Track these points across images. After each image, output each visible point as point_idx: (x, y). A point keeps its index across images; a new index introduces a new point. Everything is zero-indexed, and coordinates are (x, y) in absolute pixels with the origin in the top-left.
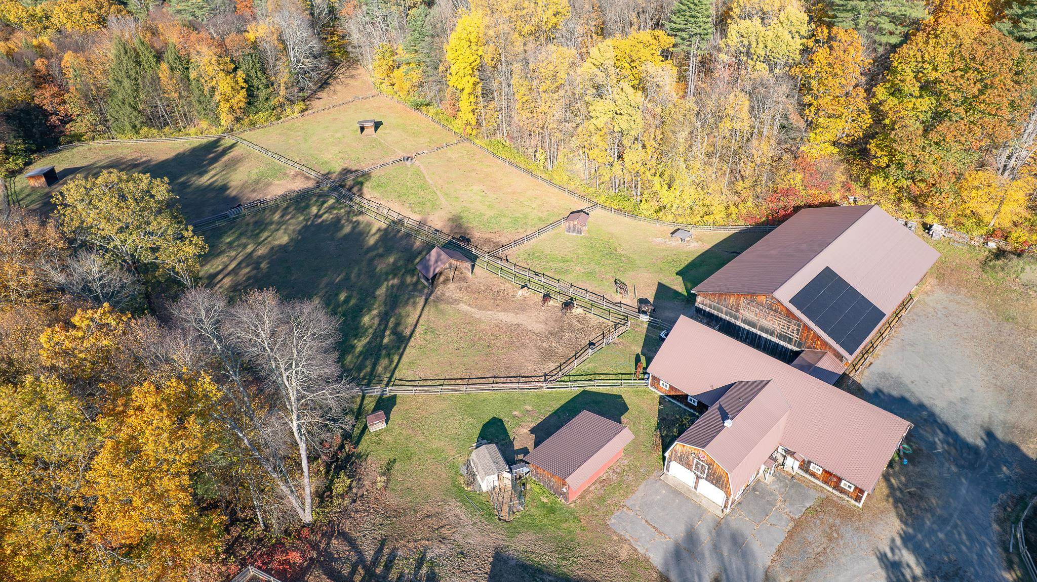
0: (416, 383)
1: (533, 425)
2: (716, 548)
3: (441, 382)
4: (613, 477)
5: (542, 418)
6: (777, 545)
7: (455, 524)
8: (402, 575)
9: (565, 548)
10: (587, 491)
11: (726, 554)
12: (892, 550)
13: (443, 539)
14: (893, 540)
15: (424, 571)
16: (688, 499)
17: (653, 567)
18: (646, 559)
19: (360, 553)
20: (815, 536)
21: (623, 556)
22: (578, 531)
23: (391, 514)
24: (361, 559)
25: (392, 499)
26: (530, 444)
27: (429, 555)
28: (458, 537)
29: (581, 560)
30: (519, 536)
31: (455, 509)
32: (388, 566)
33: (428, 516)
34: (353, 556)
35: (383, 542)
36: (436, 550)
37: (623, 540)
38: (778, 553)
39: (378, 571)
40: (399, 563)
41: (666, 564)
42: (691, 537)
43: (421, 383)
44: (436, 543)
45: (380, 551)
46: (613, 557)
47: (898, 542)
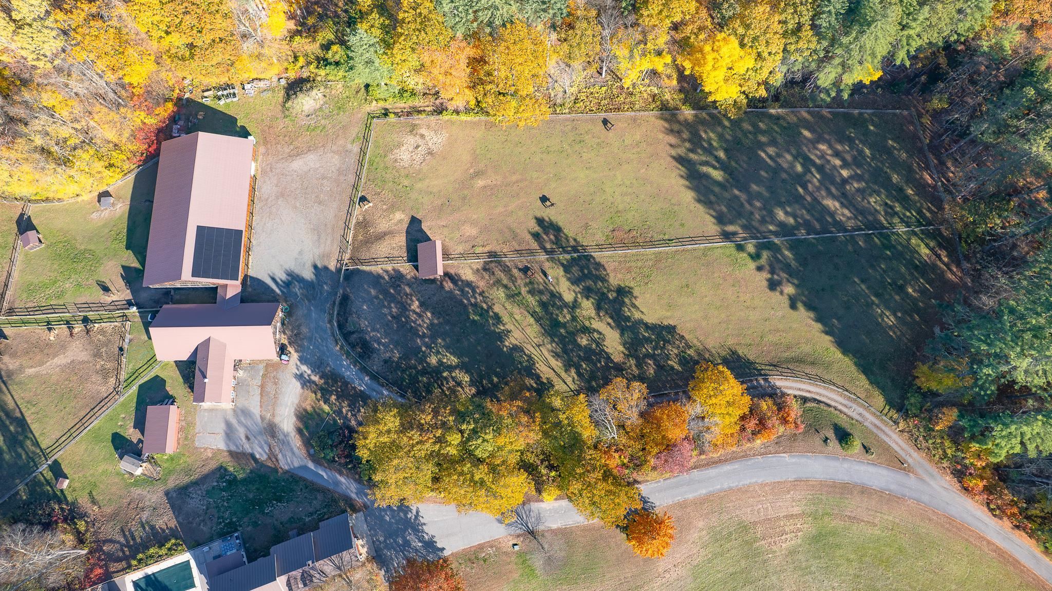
0: (57, 444)
1: (132, 424)
2: (240, 422)
3: (68, 434)
4: (183, 423)
5: (133, 417)
6: (259, 403)
7: (141, 499)
8: (141, 537)
9: (188, 471)
10: (178, 439)
11: (244, 421)
12: (298, 370)
13: (143, 509)
14: (297, 365)
15: (147, 528)
16: (217, 410)
17: (223, 451)
18: (219, 450)
19: (118, 542)
20: (270, 387)
21: (210, 455)
22: (188, 459)
23: (114, 516)
24: (122, 545)
25: (108, 510)
26: (139, 436)
27: (144, 520)
28: (147, 503)
29: (197, 471)
30: (168, 482)
31: (137, 491)
32: (134, 539)
33: (129, 504)
34: (117, 546)
35: (122, 530)
36: (145, 516)
37: (206, 449)
38: (261, 406)
39: (132, 543)
40: (136, 534)
41: (227, 445)
42: (228, 425)
43: (60, 441)
44: (142, 513)
45: (125, 536)
46: (207, 459)
47: (299, 363)
